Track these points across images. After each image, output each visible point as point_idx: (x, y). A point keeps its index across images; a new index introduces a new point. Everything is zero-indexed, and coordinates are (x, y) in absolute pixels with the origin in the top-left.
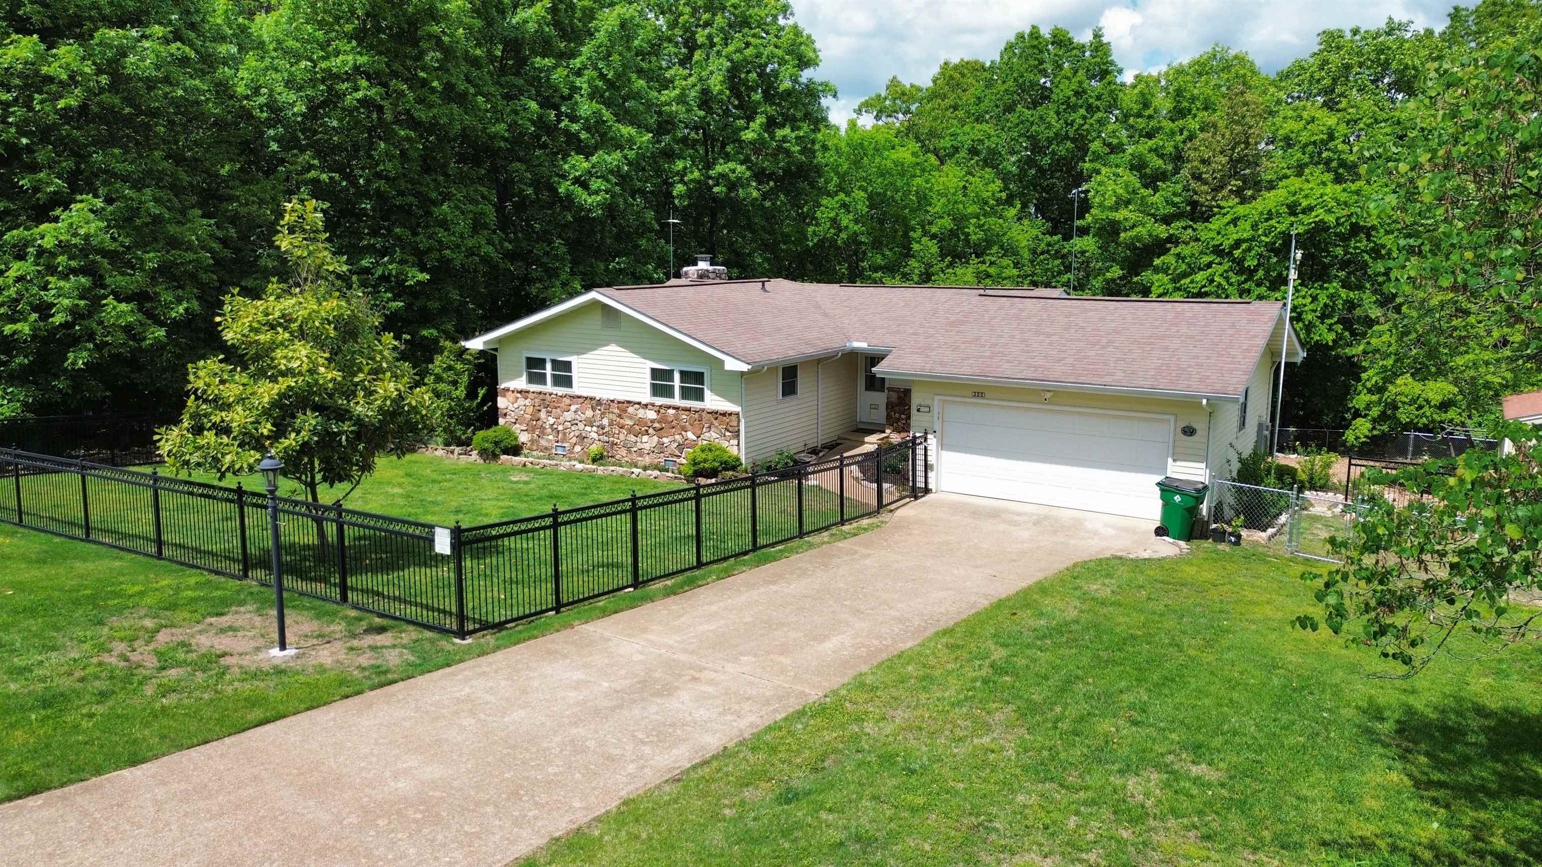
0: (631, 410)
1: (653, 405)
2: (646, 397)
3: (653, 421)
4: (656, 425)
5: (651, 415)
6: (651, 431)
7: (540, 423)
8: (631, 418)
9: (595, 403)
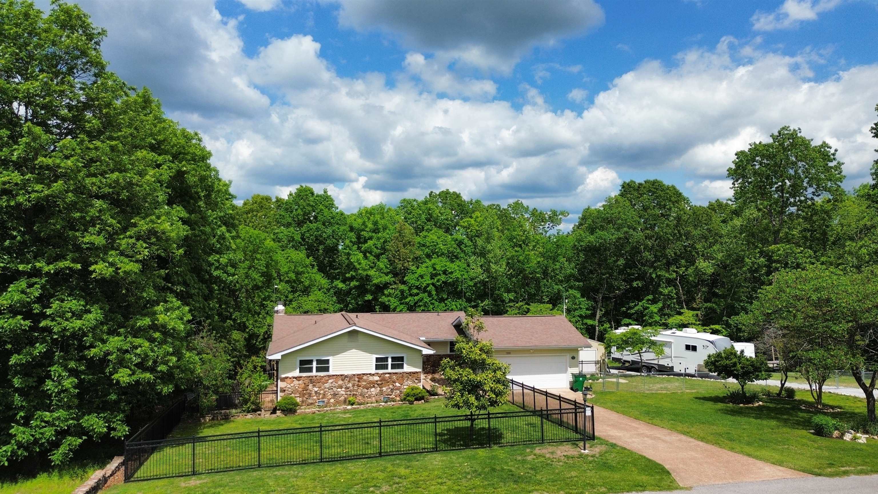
0: (365, 377)
1: (378, 374)
2: (373, 371)
3: (377, 381)
4: (379, 382)
5: (377, 378)
6: (376, 385)
7: (308, 391)
8: (365, 381)
9: (343, 377)
